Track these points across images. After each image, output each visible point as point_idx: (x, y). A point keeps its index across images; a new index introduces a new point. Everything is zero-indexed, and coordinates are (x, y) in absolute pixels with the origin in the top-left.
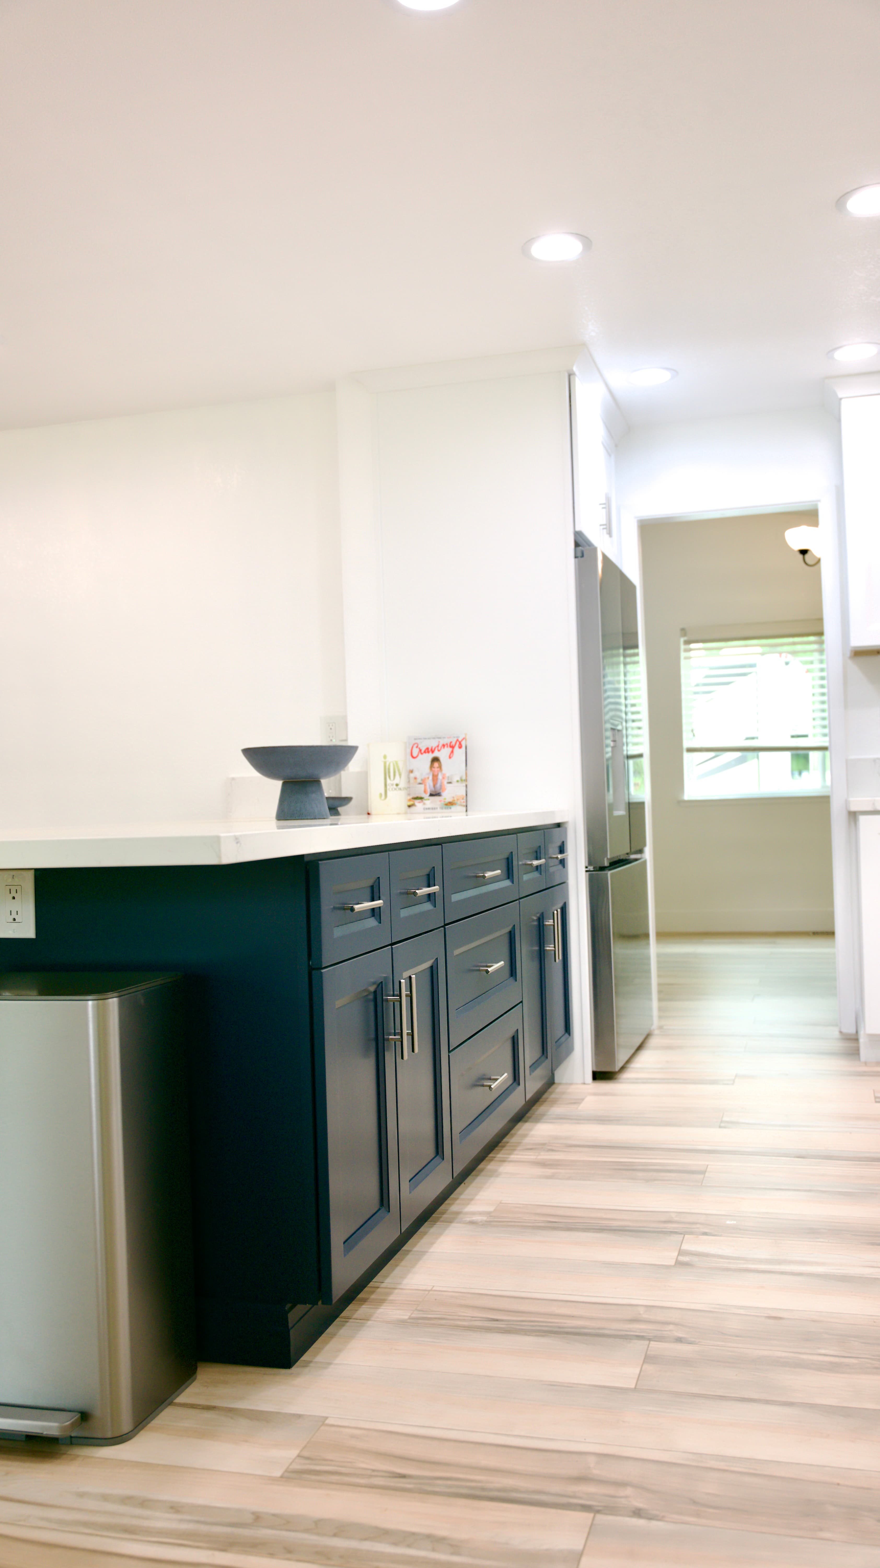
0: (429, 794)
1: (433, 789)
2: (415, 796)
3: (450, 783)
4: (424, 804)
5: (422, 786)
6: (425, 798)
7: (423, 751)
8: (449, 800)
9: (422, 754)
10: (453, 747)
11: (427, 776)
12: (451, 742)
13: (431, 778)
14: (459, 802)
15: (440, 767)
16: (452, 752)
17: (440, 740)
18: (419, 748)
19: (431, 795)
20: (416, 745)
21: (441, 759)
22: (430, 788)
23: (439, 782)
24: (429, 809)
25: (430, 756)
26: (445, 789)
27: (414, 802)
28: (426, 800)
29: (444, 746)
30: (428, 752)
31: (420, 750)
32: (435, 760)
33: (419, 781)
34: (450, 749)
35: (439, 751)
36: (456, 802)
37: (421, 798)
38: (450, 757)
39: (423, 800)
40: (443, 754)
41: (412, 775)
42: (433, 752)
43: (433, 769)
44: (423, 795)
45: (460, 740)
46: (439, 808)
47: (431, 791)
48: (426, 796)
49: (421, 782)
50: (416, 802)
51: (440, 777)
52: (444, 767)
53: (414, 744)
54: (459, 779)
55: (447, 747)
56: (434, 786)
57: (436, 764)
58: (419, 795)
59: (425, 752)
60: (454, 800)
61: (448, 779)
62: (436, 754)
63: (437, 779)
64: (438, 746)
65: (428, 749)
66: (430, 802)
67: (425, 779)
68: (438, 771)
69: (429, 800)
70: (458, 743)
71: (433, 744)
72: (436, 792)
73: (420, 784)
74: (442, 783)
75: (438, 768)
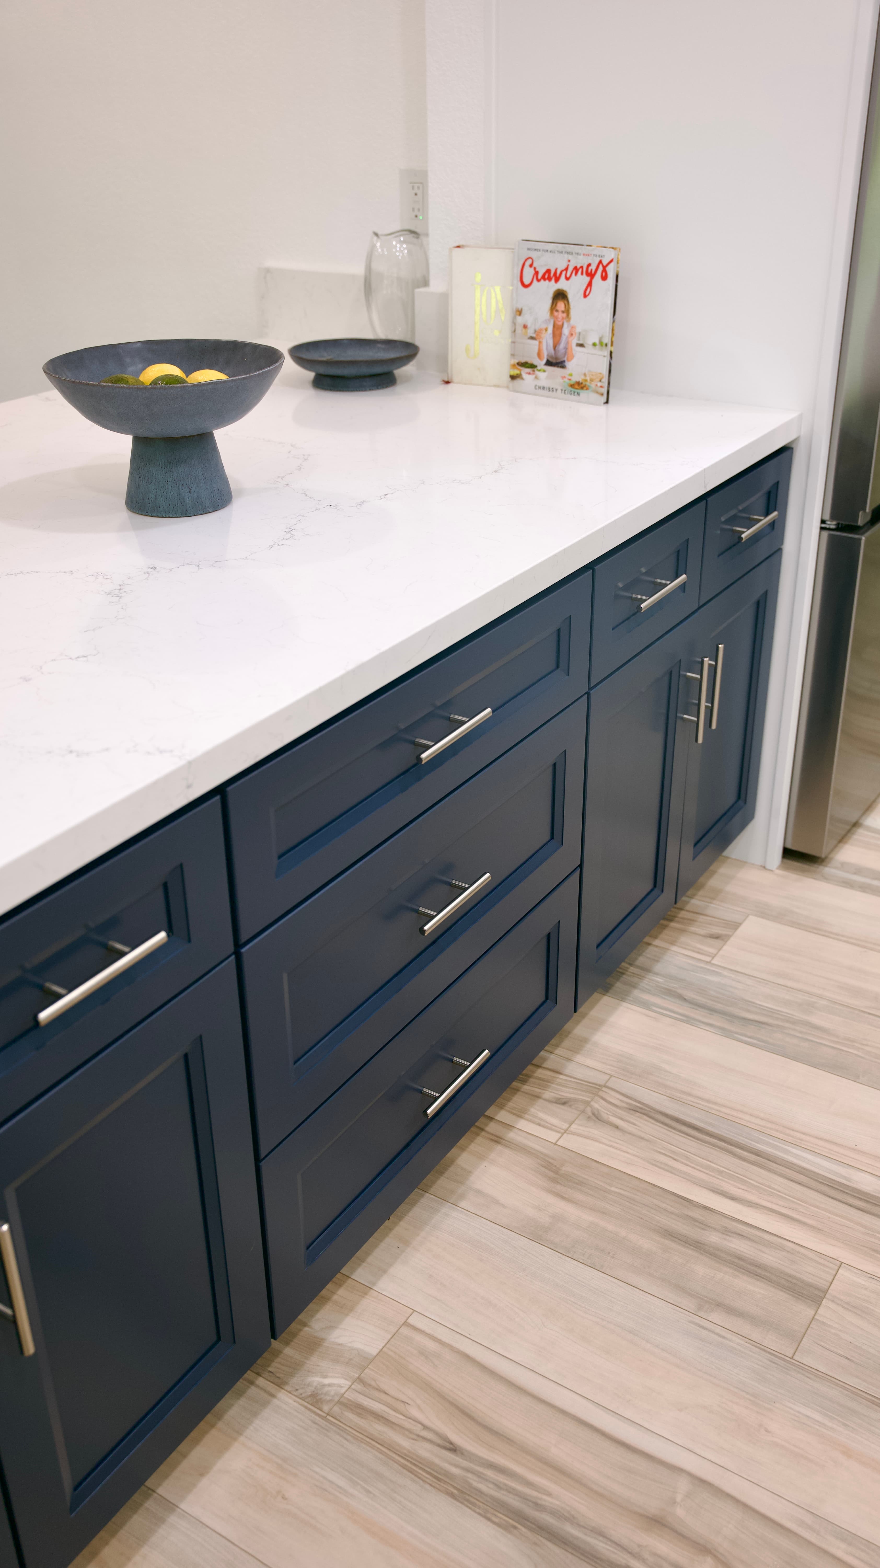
0: (544, 361)
1: (553, 352)
2: (523, 361)
3: (581, 345)
4: (536, 378)
5: (536, 343)
6: (539, 368)
7: (540, 276)
8: (577, 378)
9: (538, 280)
10: (591, 275)
11: (544, 326)
12: (589, 265)
13: (550, 330)
14: (593, 385)
15: (567, 311)
16: (590, 284)
17: (570, 257)
18: (535, 269)
19: (549, 363)
20: (529, 262)
21: (570, 297)
22: (547, 348)
23: (564, 338)
24: (544, 388)
25: (551, 287)
26: (573, 357)
27: (520, 370)
28: (540, 371)
29: (576, 269)
30: (550, 279)
31: (537, 273)
32: (560, 296)
33: (531, 332)
34: (588, 279)
35: (567, 279)
36: (588, 384)
37: (533, 366)
38: (585, 296)
39: (535, 369)
40: (574, 286)
41: (520, 320)
42: (557, 280)
43: (556, 314)
44: (536, 361)
45: (605, 263)
46: (559, 391)
47: (548, 355)
48: (541, 363)
49: (534, 335)
50: (524, 371)
51: (566, 331)
52: (573, 312)
53: (526, 260)
54: (597, 342)
55: (582, 274)
56: (555, 347)
57: (561, 305)
58: (529, 361)
59: (543, 278)
60: (586, 381)
61: (579, 340)
62: (562, 284)
63: (561, 335)
64: (566, 269)
65: (548, 271)
66: (547, 376)
67: (541, 330)
68: (563, 318)
69: (544, 371)
70: (601, 268)
71: (558, 263)
72: (556, 358)
73: (532, 338)
74: (567, 343)
75: (563, 312)
